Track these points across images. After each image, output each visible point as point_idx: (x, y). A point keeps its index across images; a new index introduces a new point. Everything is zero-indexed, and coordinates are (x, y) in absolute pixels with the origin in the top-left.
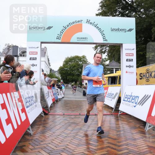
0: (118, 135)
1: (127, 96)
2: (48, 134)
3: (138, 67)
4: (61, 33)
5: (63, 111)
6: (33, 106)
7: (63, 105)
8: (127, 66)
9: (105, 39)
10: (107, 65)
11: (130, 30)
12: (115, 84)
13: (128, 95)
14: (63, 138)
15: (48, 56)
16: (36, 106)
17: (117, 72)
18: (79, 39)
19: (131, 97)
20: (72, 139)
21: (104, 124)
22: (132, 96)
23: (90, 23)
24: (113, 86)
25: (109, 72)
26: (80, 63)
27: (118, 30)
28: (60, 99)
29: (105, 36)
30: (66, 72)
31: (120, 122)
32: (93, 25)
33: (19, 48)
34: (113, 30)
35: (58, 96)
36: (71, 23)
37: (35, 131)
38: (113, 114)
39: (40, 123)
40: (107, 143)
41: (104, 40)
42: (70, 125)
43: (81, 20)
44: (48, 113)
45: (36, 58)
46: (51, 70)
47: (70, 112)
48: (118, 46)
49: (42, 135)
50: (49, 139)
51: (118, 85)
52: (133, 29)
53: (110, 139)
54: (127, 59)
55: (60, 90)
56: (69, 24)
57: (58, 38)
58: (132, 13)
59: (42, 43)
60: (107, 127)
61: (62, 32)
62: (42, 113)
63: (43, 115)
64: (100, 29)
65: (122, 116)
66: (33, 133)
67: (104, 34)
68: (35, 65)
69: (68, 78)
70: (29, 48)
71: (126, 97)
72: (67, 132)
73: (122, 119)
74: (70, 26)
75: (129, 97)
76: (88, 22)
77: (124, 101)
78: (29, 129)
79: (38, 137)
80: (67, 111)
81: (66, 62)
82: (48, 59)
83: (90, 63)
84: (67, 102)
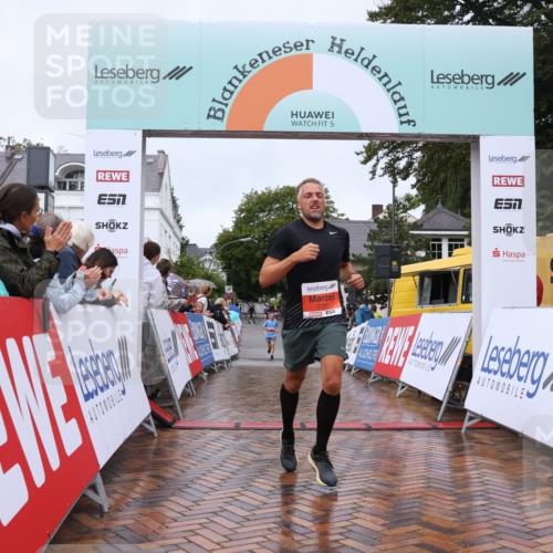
0: (459, 514)
1: (498, 355)
2: (172, 506)
3: (541, 231)
4: (227, 95)
5: (234, 413)
6: (113, 390)
7: (234, 388)
8: (496, 230)
9: (404, 119)
10: (416, 226)
11: (512, 79)
12: (446, 302)
13: (503, 349)
14: (235, 525)
15: (172, 189)
16: (124, 392)
17: (455, 252)
18: (299, 119)
19: (517, 356)
20: (269, 529)
21: (405, 466)
22: (519, 351)
23: (343, 50)
24: (442, 311)
25: (422, 254)
27: (462, 77)
28: (221, 362)
29: (405, 107)
30: (245, 255)
31: (469, 461)
32: (356, 60)
33: (55, 156)
34: (437, 79)
35: (214, 351)
36: (267, 52)
37: (116, 496)
38: (441, 426)
39: (138, 463)
40: (417, 545)
41: (402, 123)
42: (262, 472)
43: (308, 41)
44: (175, 421)
45: (124, 196)
46: (185, 245)
47: (262, 418)
48: (460, 146)
49: (148, 511)
50: (175, 528)
51: (459, 305)
52: (524, 74)
53: (428, 531)
54: (497, 200)
55: (220, 325)
56: (260, 55)
57: (212, 113)
58: (521, 7)
59: (147, 134)
60: (418, 478)
61: (232, 88)
62: (146, 421)
63: (152, 428)
64: (386, 75)
65: (476, 435)
66: (112, 502)
67: (402, 99)
68: (118, 226)
70: (97, 154)
71: (494, 355)
72: (252, 498)
73: (478, 447)
74: (262, 66)
75: (508, 357)
76: (336, 46)
77: (486, 374)
78: (94, 488)
79: (132, 521)
80: (251, 415)
81: (248, 211)
82: (174, 201)
83: (344, 217)
84: (252, 376)
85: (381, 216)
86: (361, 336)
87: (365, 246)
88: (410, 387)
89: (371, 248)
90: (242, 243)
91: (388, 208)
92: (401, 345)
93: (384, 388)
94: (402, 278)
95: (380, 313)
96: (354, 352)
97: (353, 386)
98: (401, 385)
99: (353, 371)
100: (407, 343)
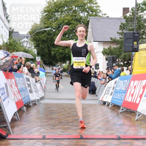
5: (42, 130)
7: (41, 116)
26: (81, 15)
28: (35, 101)
30: (47, 38)
35: (30, 95)
46: (11, 32)
47: (58, 133)
69: (53, 53)
80: (52, 130)
81: (49, 11)
82: (4, 5)
83: (106, 16)
84: (52, 109)
85: (128, 15)
86: (115, 85)
87: (118, 33)
88: (143, 115)
89: (121, 34)
90: (45, 31)
91: (132, 10)
92: (138, 91)
93: (128, 116)
94: (139, 52)
95: (126, 72)
96: (111, 95)
97: (110, 114)
98: (138, 114)
99: (110, 106)
100: (142, 90)
